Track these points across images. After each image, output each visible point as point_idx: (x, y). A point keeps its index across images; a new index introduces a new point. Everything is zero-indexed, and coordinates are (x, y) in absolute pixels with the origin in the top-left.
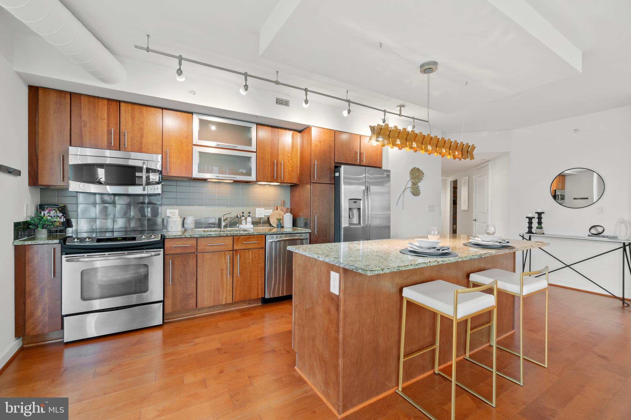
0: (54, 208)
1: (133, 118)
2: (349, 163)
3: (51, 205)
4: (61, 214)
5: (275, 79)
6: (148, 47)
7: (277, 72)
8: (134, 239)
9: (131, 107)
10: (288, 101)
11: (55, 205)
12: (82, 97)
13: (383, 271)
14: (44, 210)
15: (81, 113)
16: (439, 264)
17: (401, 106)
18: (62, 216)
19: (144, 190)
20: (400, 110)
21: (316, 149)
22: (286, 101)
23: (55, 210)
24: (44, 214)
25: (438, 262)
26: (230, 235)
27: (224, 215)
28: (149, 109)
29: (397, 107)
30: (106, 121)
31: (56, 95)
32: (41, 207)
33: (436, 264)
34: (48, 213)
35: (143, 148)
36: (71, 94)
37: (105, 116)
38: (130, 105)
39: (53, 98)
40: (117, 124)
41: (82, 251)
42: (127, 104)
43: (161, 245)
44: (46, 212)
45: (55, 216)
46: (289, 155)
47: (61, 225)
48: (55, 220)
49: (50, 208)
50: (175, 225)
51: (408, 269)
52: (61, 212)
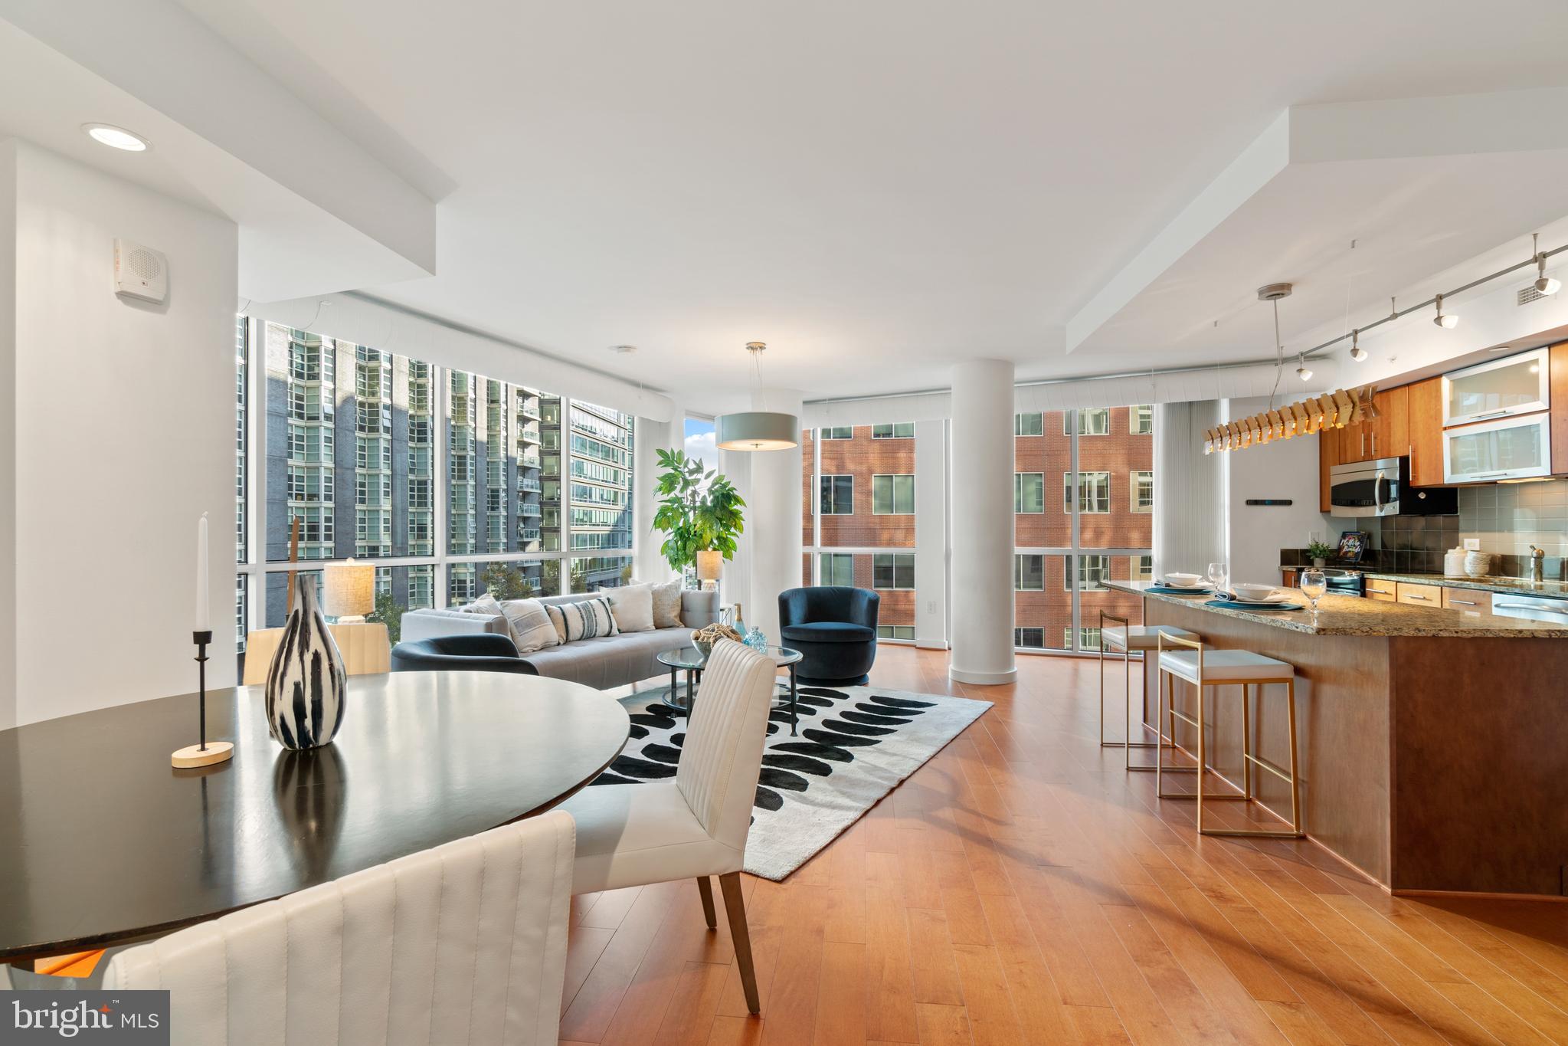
0: (1355, 537)
3: (1353, 534)
4: (1359, 543)
11: (1357, 533)
14: (1344, 539)
19: (1381, 511)
24: (1341, 543)
32: (1344, 535)
34: (1348, 541)
45: (1352, 546)
47: (1354, 557)
48: (1350, 549)
49: (1351, 537)
52: (1359, 540)
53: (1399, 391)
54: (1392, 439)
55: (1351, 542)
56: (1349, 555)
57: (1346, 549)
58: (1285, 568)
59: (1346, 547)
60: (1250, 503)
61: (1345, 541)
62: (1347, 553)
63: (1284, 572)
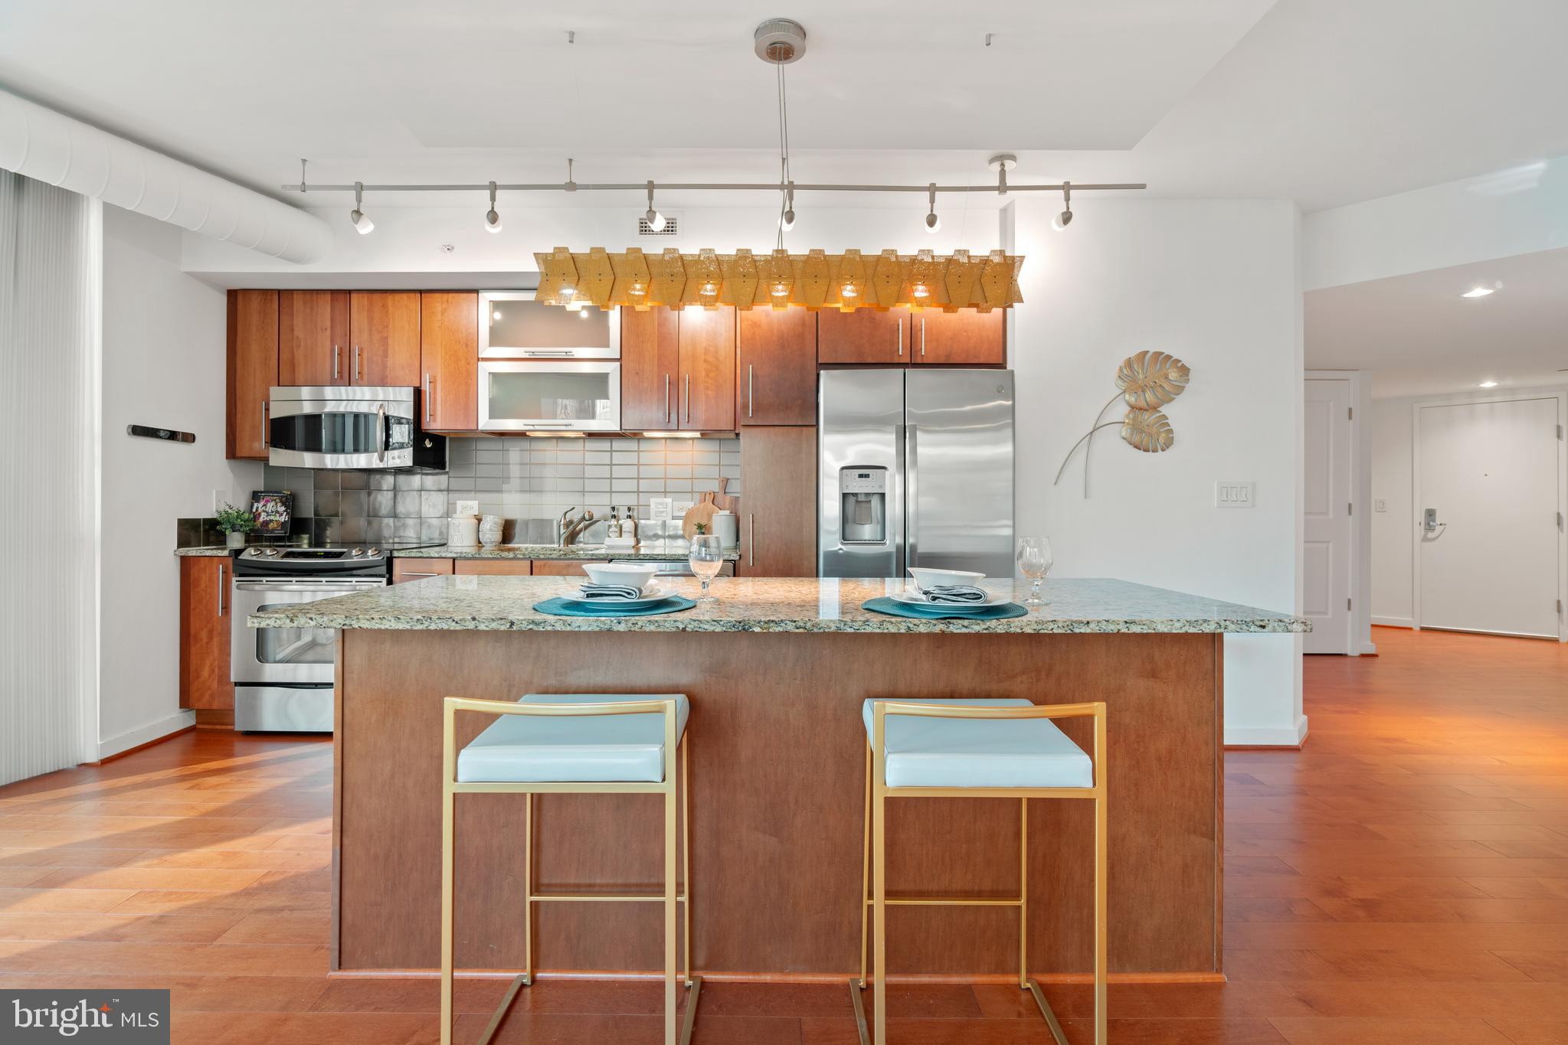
0: (275, 498)
1: (371, 320)
2: (870, 360)
3: (271, 492)
4: (283, 508)
5: (564, 180)
6: (304, 183)
7: (571, 160)
8: (339, 555)
9: (368, 298)
10: (673, 219)
11: (276, 492)
12: (295, 296)
13: (292, 621)
14: (258, 501)
15: (293, 325)
16: (515, 628)
17: (1001, 158)
18: (284, 511)
19: (381, 460)
20: (1003, 173)
21: (754, 333)
22: (670, 221)
23: (275, 500)
24: (257, 508)
25: (512, 624)
26: (521, 557)
27: (565, 511)
28: (397, 297)
29: (992, 161)
30: (328, 332)
31: (259, 300)
32: (256, 496)
33: (503, 628)
34: (264, 506)
35: (387, 376)
36: (279, 291)
37: (328, 324)
38: (366, 295)
39: (255, 303)
40: (346, 335)
41: (260, 572)
42: (361, 295)
43: (383, 570)
44: (260, 505)
45: (272, 512)
46: (711, 359)
47: (279, 528)
48: (272, 518)
49: (268, 498)
50: (458, 534)
51: (383, 627)
52: (283, 504)
53: (404, 296)
54: (390, 362)
55: (270, 506)
56: (271, 526)
57: (263, 517)
58: (184, 551)
59: (263, 515)
60: (138, 431)
61: (259, 506)
62: (266, 523)
63: (185, 561)
